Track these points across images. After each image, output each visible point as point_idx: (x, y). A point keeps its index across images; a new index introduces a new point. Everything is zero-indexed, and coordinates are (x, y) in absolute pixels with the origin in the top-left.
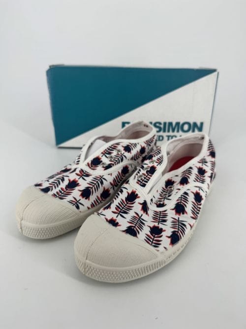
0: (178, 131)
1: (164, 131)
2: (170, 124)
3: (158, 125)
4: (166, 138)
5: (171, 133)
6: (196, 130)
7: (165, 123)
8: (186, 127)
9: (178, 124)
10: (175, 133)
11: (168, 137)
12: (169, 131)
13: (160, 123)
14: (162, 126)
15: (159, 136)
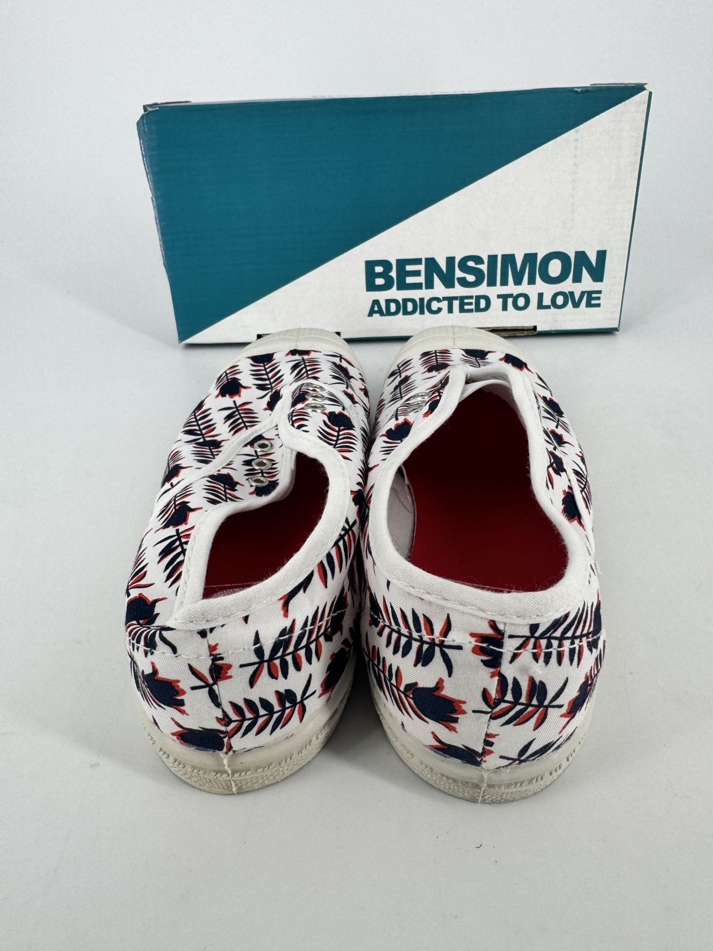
0: (532, 281)
1: (492, 283)
2: (509, 259)
3: (471, 264)
4: (497, 303)
5: (511, 288)
7: (493, 259)
8: (555, 268)
9: (530, 258)
10: (525, 287)
11: (504, 297)
12: (504, 282)
13: (478, 260)
14: (484, 267)
15: (478, 298)
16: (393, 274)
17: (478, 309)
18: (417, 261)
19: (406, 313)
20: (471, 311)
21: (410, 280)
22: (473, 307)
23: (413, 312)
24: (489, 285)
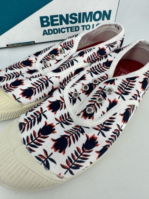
0: (91, 21)
1: (80, 22)
2: (85, 14)
3: (73, 16)
4: (81, 28)
5: (85, 23)
6: (105, 18)
7: (80, 14)
8: (97, 16)
9: (91, 13)
10: (89, 23)
11: (83, 26)
12: (83, 22)
13: (75, 15)
14: (77, 17)
15: (76, 27)
16: (49, 21)
17: (76, 31)
18: (57, 16)
19: (55, 33)
20: (74, 31)
21: (55, 22)
22: (74, 30)
23: (57, 33)
24: (79, 23)
